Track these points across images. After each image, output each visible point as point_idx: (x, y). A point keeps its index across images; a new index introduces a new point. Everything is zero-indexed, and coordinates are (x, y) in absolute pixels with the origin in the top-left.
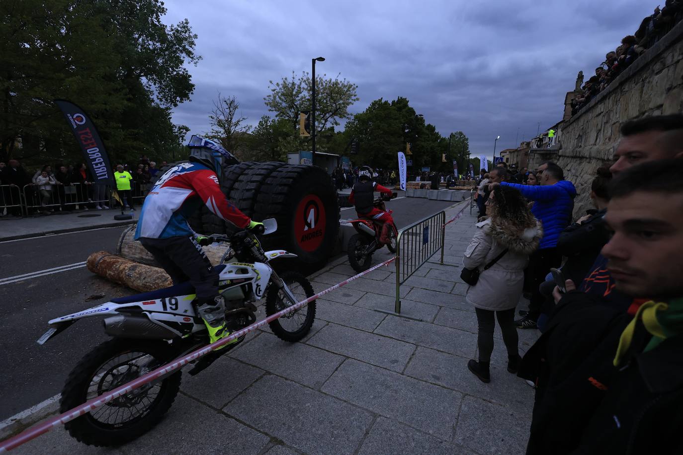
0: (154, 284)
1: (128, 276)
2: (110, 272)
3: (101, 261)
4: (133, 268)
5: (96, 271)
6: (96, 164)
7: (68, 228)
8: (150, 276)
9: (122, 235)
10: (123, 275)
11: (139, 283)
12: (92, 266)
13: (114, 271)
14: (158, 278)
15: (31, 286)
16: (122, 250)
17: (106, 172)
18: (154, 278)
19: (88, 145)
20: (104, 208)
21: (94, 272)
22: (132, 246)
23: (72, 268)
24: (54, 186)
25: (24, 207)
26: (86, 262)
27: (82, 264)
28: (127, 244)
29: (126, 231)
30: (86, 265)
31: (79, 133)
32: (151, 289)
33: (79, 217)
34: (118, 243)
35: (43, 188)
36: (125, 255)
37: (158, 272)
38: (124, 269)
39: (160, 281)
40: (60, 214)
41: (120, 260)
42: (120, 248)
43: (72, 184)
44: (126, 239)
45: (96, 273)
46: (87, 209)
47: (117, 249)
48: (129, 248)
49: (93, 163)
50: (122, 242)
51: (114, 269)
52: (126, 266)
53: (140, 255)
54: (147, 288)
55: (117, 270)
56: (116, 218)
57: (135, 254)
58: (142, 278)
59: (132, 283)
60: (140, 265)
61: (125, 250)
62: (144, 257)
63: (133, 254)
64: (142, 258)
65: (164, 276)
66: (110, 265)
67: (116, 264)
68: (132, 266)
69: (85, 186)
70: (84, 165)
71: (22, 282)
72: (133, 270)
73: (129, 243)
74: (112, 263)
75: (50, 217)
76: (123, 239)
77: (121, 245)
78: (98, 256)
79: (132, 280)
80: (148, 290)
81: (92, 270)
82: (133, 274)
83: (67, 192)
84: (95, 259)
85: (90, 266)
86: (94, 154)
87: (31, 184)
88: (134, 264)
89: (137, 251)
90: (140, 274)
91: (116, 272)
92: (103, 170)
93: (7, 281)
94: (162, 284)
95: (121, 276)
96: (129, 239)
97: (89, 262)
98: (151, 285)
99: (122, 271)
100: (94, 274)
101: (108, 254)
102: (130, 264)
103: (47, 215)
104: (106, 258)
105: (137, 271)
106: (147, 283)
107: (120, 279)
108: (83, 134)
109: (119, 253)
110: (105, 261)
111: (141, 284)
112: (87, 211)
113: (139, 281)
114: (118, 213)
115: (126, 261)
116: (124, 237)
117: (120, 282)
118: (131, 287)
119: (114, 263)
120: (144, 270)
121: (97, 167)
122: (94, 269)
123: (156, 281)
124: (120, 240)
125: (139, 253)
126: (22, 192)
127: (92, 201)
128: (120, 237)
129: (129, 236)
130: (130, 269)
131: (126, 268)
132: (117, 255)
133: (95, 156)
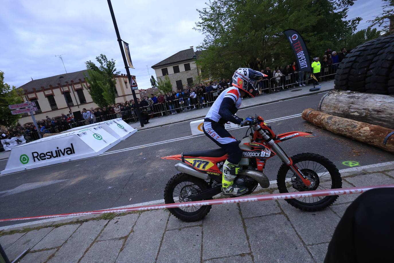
0: (345, 129)
1: (327, 122)
2: (315, 120)
3: (310, 114)
4: (330, 118)
5: (307, 119)
6: (301, 60)
7: (288, 98)
8: (342, 124)
9: (322, 99)
10: (323, 122)
11: (334, 127)
12: (305, 116)
13: (317, 120)
14: (349, 125)
15: (279, 124)
16: (322, 108)
17: (306, 64)
18: (346, 125)
19: (298, 51)
20: (303, 85)
21: (305, 119)
22: (329, 105)
23: (293, 117)
24: (281, 77)
25: (270, 89)
26: (301, 114)
27: (299, 115)
28: (325, 104)
29: (324, 96)
30: (301, 116)
31: (294, 45)
32: (342, 132)
33: (292, 91)
34: (319, 104)
35: (277, 79)
36: (323, 111)
37: (348, 122)
38: (324, 118)
39: (351, 127)
40: (283, 91)
41: (321, 113)
42: (321, 106)
43: (289, 74)
44: (324, 101)
45: (306, 120)
46: (295, 87)
47: (318, 107)
48: (326, 106)
49: (299, 60)
50: (322, 103)
51: (318, 118)
52: (325, 117)
53: (334, 111)
54: (340, 131)
55: (320, 119)
56: (311, 90)
57: (330, 110)
58: (337, 124)
59: (329, 127)
60: (335, 116)
61: (323, 108)
62: (336, 112)
63: (328, 110)
64: (335, 113)
65: (353, 124)
66: (315, 116)
67: (319, 115)
68: (329, 117)
69: (295, 74)
70: (294, 63)
71: (275, 122)
72: (330, 119)
73: (327, 103)
74: (316, 115)
75: (279, 93)
76: (322, 101)
77: (321, 105)
78: (308, 111)
79: (329, 125)
80: (340, 132)
81: (304, 118)
82: (330, 121)
83: (287, 79)
84: (306, 112)
85: (304, 116)
86: (300, 55)
87: (273, 78)
88: (331, 116)
89: (331, 108)
90: (335, 122)
91: (319, 120)
92: (304, 63)
93: (270, 121)
94: (351, 129)
95: (322, 122)
96: (326, 101)
97: (303, 114)
98: (343, 129)
99: (323, 120)
100: (305, 121)
101: (313, 110)
102: (328, 116)
103: (278, 92)
104: (313, 112)
105: (333, 120)
106: (340, 127)
107: (321, 124)
108: (296, 45)
109: (320, 109)
110: (312, 114)
111: (335, 128)
112: (295, 88)
113: (334, 126)
114: (312, 87)
115: (325, 114)
116: (323, 100)
117: (321, 126)
118: (328, 129)
119: (318, 115)
120: (338, 120)
121: (301, 61)
122: (306, 118)
123: (347, 127)
124: (321, 101)
125: (333, 109)
126: (270, 82)
127: (297, 83)
128: (320, 100)
129: (326, 99)
130: (328, 119)
131: (326, 118)
132: (318, 111)
133: (301, 56)
